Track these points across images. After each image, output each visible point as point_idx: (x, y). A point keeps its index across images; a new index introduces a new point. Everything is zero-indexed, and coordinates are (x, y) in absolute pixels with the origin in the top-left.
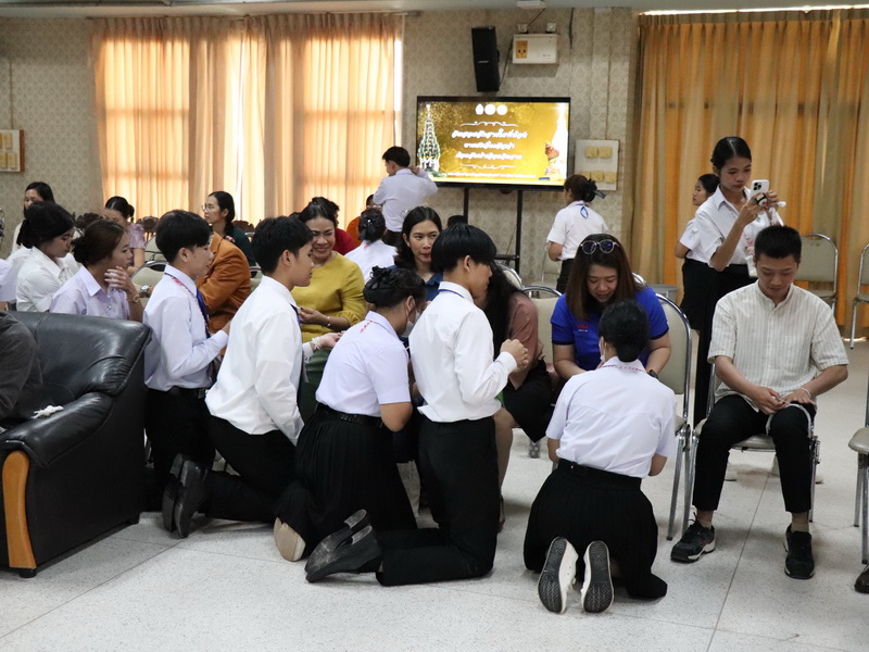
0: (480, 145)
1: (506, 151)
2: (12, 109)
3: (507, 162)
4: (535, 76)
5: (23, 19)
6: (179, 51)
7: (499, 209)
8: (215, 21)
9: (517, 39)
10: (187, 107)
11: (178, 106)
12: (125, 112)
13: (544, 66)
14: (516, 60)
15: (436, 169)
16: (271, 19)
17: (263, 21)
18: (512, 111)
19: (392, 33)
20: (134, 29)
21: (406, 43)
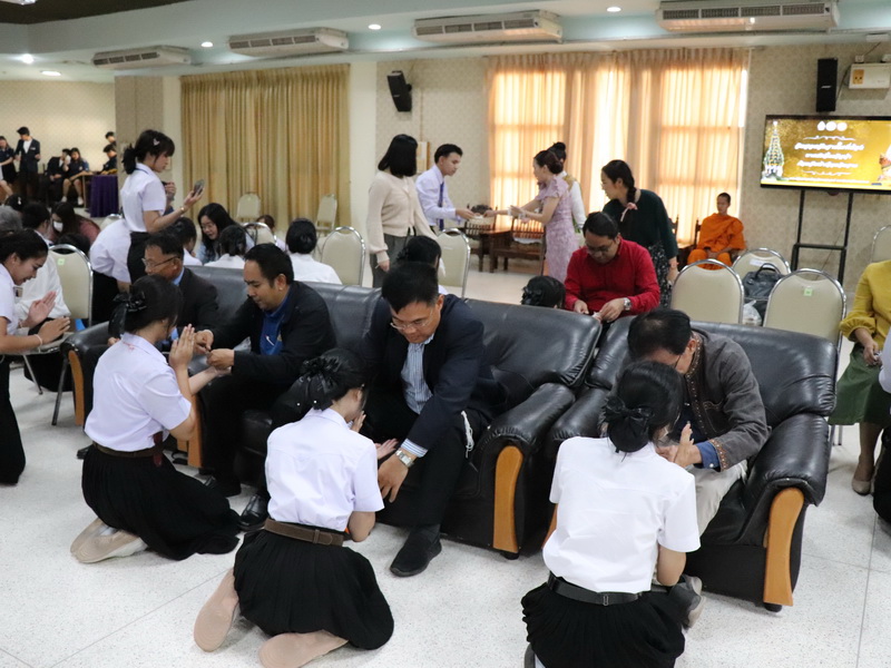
0: (820, 155)
1: (843, 161)
2: (421, 126)
3: (843, 169)
4: (865, 99)
5: (432, 60)
6: (557, 80)
7: (826, 208)
8: (588, 55)
9: (854, 68)
10: (562, 122)
11: (555, 122)
12: (512, 127)
13: (874, 90)
14: (852, 85)
15: (779, 174)
16: (636, 54)
17: (629, 55)
18: (851, 127)
19: (740, 64)
20: (521, 64)
21: (751, 72)
